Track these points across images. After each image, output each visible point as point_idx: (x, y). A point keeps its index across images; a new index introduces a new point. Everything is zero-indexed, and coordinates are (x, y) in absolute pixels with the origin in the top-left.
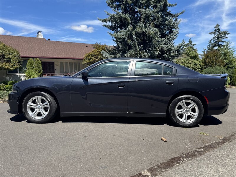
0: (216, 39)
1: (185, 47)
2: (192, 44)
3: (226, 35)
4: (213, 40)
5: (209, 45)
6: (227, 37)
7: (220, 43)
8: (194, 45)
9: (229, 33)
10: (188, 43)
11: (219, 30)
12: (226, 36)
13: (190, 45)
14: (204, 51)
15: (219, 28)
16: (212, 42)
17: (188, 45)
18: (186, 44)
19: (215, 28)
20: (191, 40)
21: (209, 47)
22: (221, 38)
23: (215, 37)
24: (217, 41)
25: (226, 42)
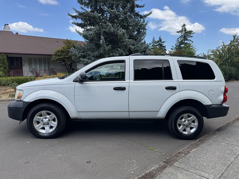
0: (183, 38)
1: (155, 44)
2: (162, 41)
4: (180, 39)
5: (177, 42)
6: (192, 37)
7: (186, 42)
8: (163, 42)
9: (194, 33)
10: (158, 40)
11: (186, 30)
12: (192, 35)
13: (160, 42)
14: (172, 48)
15: (185, 28)
16: (179, 40)
17: (158, 41)
18: (156, 42)
19: (182, 27)
20: (161, 38)
21: (176, 44)
22: (187, 37)
23: (182, 35)
24: (183, 40)
25: (191, 41)
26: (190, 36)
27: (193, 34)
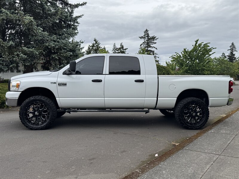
0: (146, 45)
1: (116, 51)
3: (155, 40)
4: (142, 45)
6: (155, 43)
7: (149, 49)
8: (125, 49)
10: (120, 47)
11: (148, 36)
13: (122, 49)
15: (148, 33)
16: (142, 47)
17: (120, 49)
18: (118, 49)
19: (144, 32)
20: (122, 44)
22: (150, 44)
23: (145, 42)
24: (146, 47)
25: (154, 47)
26: (153, 43)
27: (156, 40)
